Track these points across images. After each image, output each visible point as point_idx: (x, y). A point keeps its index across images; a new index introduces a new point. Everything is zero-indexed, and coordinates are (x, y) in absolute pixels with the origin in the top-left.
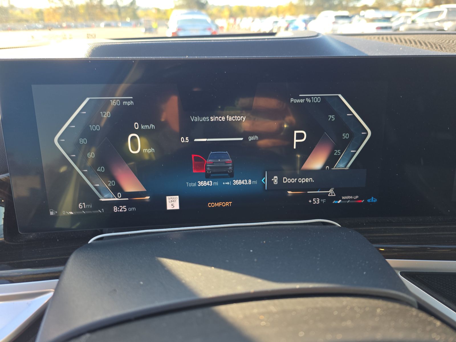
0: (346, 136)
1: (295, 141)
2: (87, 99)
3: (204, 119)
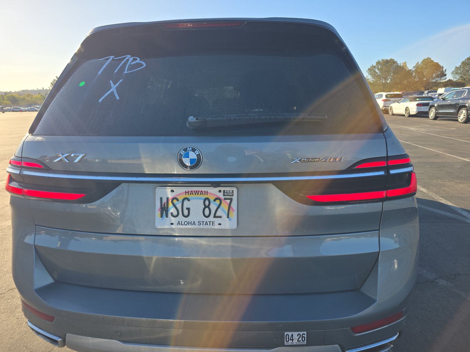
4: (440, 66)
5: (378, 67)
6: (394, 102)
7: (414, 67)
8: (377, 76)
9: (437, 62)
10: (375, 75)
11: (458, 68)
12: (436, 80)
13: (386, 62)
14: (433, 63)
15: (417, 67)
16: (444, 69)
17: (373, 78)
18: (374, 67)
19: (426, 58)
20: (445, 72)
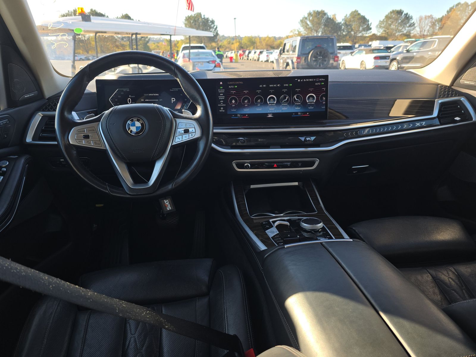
0: (186, 100)
1: (172, 101)
2: (118, 89)
3: (147, 95)
4: (367, 19)
5: (309, 19)
6: (344, 55)
7: (343, 19)
8: (309, 28)
9: (364, 15)
10: (306, 27)
11: (382, 22)
12: (362, 34)
13: (317, 14)
14: (360, 16)
15: (345, 20)
16: (370, 23)
17: (305, 30)
18: (306, 18)
19: (354, 10)
20: (371, 25)
